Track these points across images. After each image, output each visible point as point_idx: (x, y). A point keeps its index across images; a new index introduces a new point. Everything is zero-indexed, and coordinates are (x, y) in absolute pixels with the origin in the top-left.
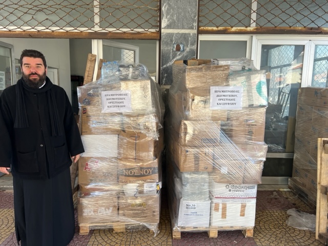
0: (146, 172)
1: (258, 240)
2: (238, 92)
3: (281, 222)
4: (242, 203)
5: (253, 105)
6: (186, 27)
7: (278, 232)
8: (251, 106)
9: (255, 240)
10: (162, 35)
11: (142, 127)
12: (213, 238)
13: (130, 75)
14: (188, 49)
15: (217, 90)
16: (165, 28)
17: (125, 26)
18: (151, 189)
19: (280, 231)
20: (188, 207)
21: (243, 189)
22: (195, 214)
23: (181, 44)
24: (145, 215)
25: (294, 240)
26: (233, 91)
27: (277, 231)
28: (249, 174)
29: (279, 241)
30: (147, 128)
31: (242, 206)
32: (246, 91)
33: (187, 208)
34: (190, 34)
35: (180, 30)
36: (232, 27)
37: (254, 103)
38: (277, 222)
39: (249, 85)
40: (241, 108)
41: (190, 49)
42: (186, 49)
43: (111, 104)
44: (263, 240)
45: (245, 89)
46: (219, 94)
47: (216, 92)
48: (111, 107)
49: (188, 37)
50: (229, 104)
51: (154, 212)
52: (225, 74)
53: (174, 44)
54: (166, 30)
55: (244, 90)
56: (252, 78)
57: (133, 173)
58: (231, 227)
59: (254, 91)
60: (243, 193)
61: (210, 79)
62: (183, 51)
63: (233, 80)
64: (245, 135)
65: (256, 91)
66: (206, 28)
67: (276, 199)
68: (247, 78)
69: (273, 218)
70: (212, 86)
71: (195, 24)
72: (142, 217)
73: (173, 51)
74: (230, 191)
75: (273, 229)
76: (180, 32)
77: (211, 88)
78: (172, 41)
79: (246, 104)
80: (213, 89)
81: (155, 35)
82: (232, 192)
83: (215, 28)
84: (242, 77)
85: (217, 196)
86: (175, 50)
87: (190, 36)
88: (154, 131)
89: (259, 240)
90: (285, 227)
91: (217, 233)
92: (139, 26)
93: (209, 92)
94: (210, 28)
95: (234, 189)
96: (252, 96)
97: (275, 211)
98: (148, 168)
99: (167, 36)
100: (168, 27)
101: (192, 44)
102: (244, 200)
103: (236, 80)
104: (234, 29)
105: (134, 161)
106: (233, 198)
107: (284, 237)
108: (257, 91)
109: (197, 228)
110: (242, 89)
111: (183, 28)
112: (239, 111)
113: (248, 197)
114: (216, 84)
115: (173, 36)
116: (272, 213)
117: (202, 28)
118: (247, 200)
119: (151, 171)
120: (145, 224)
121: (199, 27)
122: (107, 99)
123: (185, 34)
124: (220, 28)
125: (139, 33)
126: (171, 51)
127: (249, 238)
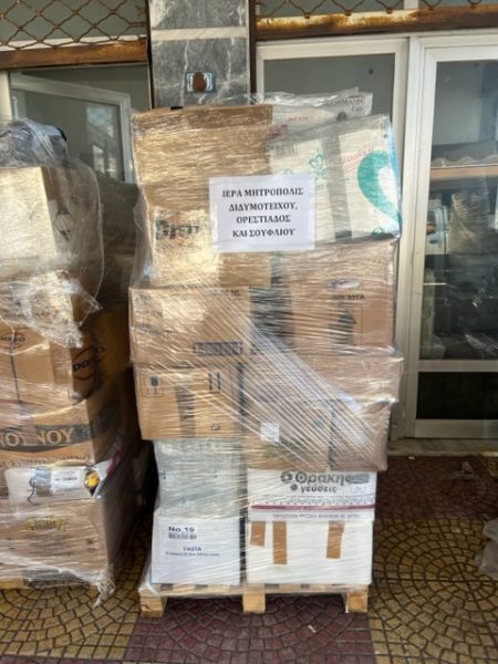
0: (54, 437)
1: (378, 624)
2: (297, 191)
3: (463, 559)
4: (331, 523)
5: (349, 233)
6: (216, 19)
7: (444, 595)
8: (344, 238)
9: (371, 621)
10: (153, 47)
11: (27, 311)
12: (252, 614)
14: (226, 85)
15: (231, 188)
16: (159, 28)
17: (57, 29)
18: (70, 484)
19: (452, 589)
20: (173, 533)
21: (331, 484)
22: (196, 552)
23: (208, 70)
24: (68, 550)
25: (485, 625)
26: (280, 192)
27: (444, 589)
28: (346, 443)
29: (441, 630)
30: (44, 315)
31: (331, 529)
32: (325, 190)
33: (171, 536)
34: (228, 40)
35: (201, 30)
36: (348, 13)
37: (353, 228)
38: (449, 560)
39: (333, 169)
40: (309, 244)
41: (231, 85)
42: (220, 86)
44: (394, 622)
45: (321, 181)
46: (236, 200)
47: (226, 194)
49: (224, 49)
50: (270, 232)
51: (90, 542)
52: (258, 134)
53: (187, 73)
54: (164, 32)
55: (318, 187)
56: (343, 144)
57: (17, 442)
58: (303, 586)
59: (352, 188)
60: (332, 494)
61: (209, 152)
62: (215, 90)
63: (281, 154)
64: (331, 327)
65: (358, 189)
66: (276, 20)
67: (467, 481)
68: (326, 145)
69: (444, 545)
70: (216, 175)
71: (243, 11)
72: (60, 554)
73: (186, 93)
74: (294, 488)
75: (432, 584)
76: (202, 37)
77: (212, 181)
78: (180, 63)
79: (326, 232)
80: (218, 185)
81: (134, 49)
82: (298, 492)
83: (300, 20)
84: (310, 143)
85: (256, 503)
86: (190, 89)
87: (231, 48)
88: (66, 322)
89: (384, 623)
90: (469, 577)
91: (264, 601)
92: (94, 28)
93: (207, 198)
94: (286, 21)
95: (305, 485)
96: (345, 204)
97: (454, 522)
98: (59, 428)
99: (166, 50)
100: (169, 23)
101: (237, 70)
102: (339, 513)
103: (293, 153)
104: (354, 19)
105: (17, 407)
106: (305, 507)
107: (459, 612)
108: (362, 186)
109: (206, 586)
110: (311, 184)
111: (209, 24)
112: (305, 253)
113: (348, 504)
114: (227, 167)
115: (183, 49)
116: (445, 529)
117: (265, 21)
118: (346, 513)
119: (68, 436)
120: (72, 571)
121: (253, 18)
123: (217, 39)
124: (316, 19)
125: (92, 46)
126: (182, 92)
127: (356, 615)
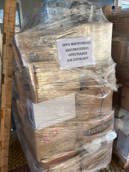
13: (91, 16)
43: (72, 57)
48: (71, 60)
122: (67, 50)
